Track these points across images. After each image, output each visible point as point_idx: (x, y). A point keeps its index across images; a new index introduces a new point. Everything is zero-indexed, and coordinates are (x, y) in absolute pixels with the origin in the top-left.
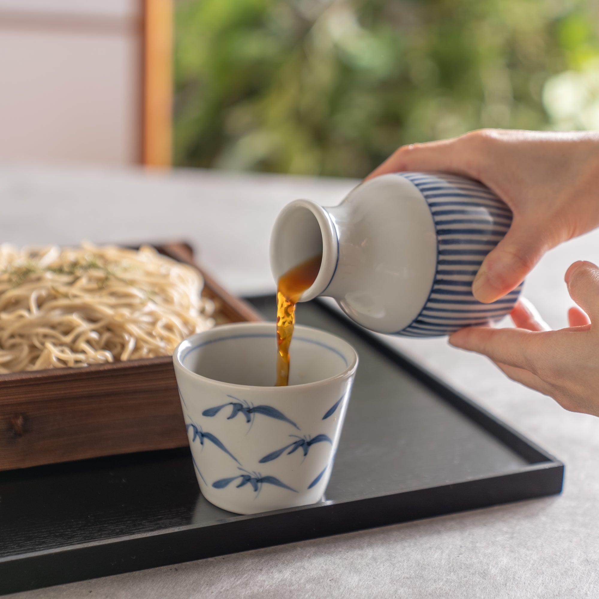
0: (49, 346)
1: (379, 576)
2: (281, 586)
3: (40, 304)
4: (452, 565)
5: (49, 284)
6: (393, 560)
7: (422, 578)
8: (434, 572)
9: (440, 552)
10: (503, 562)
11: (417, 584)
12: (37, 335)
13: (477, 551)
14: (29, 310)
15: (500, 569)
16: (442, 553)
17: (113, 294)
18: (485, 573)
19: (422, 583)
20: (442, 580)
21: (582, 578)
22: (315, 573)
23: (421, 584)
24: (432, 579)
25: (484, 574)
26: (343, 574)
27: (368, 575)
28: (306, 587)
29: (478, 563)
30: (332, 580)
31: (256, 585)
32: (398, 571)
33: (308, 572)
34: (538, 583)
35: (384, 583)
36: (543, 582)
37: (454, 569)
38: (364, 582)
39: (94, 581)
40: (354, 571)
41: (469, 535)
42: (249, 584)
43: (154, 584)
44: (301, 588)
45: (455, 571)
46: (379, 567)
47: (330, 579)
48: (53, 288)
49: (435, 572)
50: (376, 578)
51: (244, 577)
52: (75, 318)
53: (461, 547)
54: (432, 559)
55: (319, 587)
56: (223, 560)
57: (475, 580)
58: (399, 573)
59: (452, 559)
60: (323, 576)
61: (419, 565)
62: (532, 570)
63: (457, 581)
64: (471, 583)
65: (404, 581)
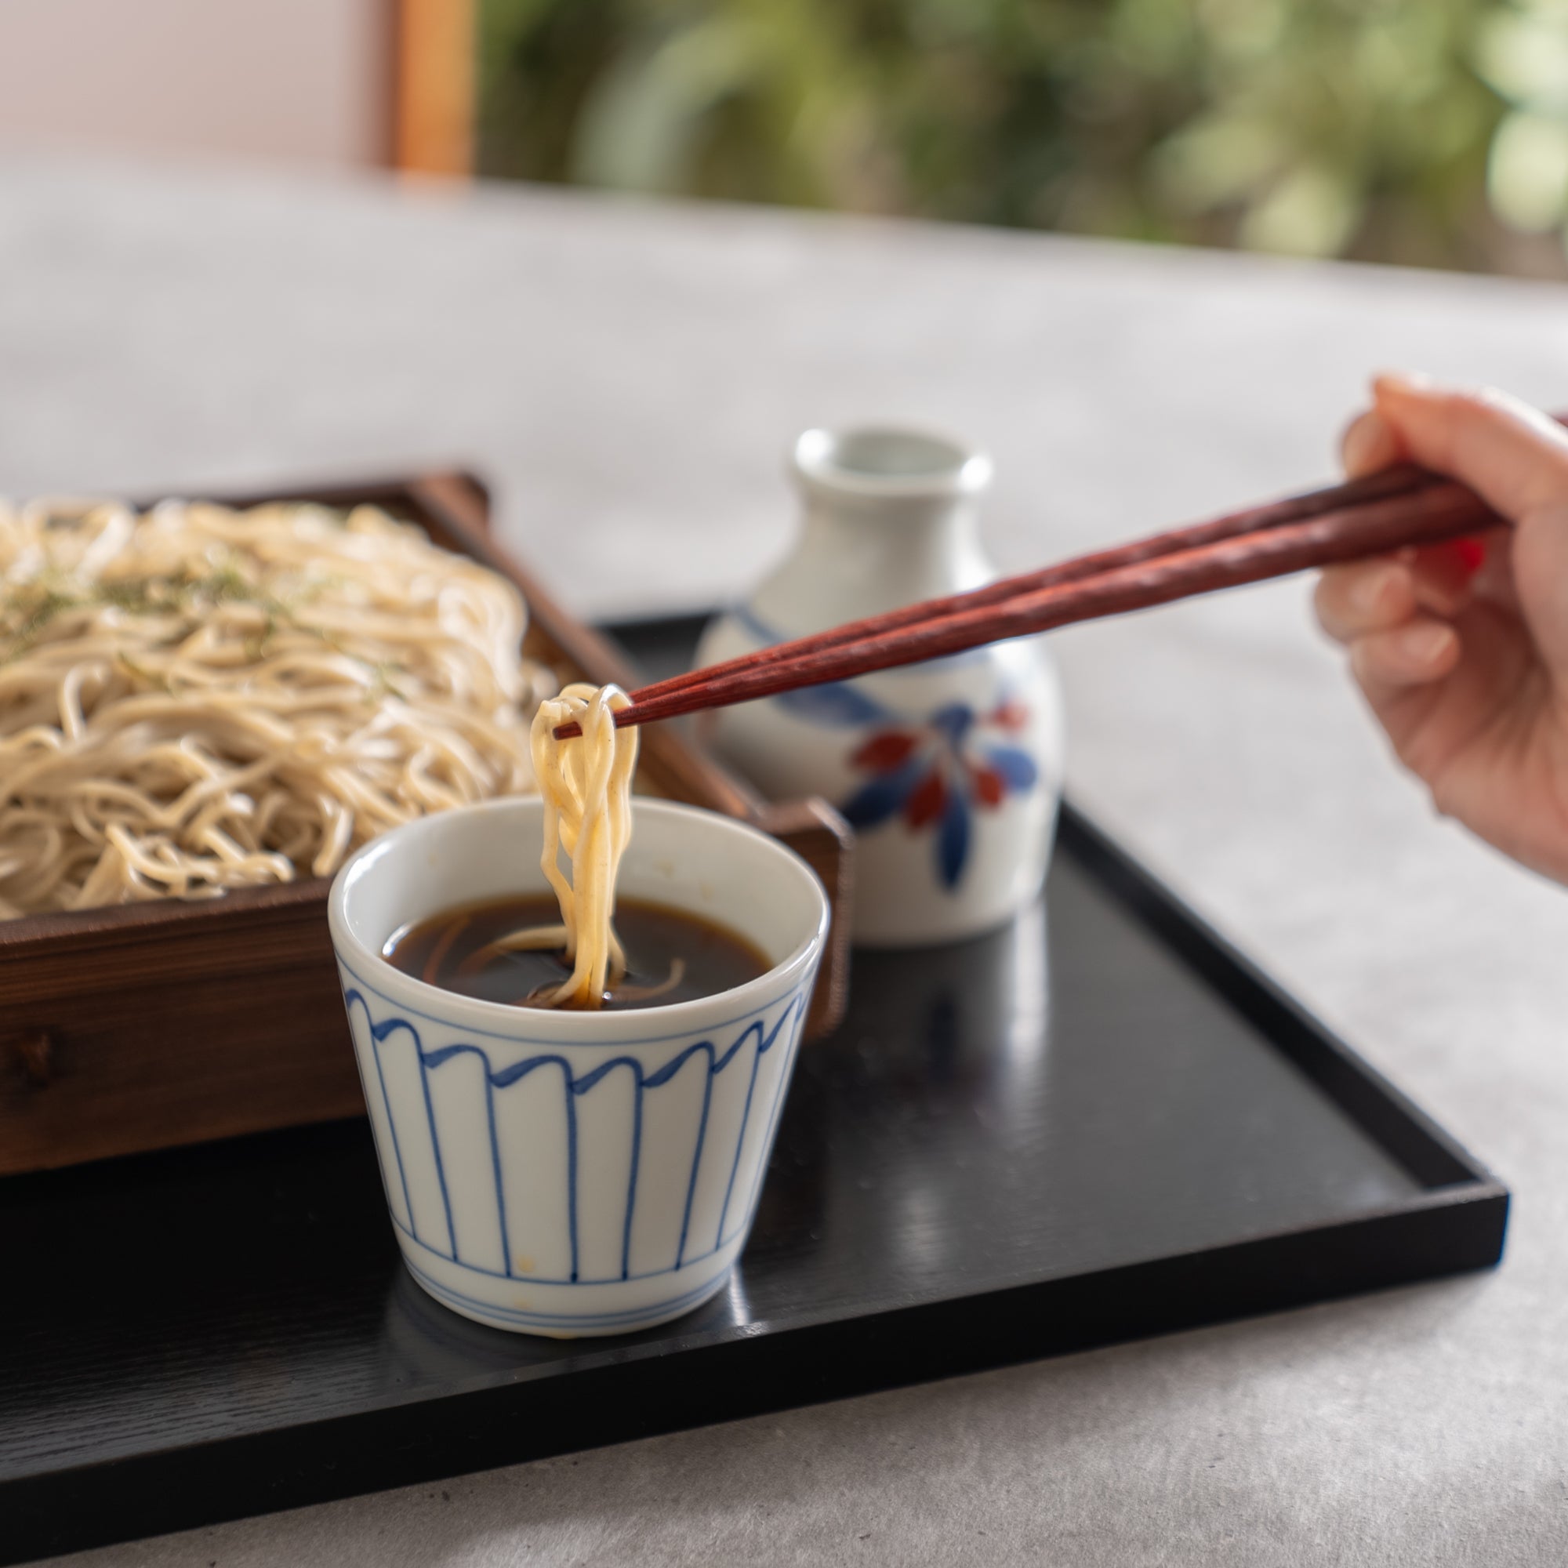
0: (117, 834)
1: (995, 1526)
2: (729, 1553)
3: (88, 709)
4: (1194, 1495)
5: (112, 646)
6: (1034, 1474)
7: (1110, 1534)
8: (1144, 1518)
9: (1162, 1451)
10: (1334, 1488)
11: (1097, 1556)
12: (83, 800)
13: (1264, 1449)
14: (58, 726)
15: (1323, 1508)
16: (1168, 1454)
17: (287, 676)
18: (1281, 1520)
19: (1110, 1551)
20: (1166, 1542)
21: (1545, 1541)
22: (821, 1515)
23: (1107, 1556)
24: (1138, 1540)
25: (1279, 1525)
26: (896, 1519)
27: (964, 1522)
28: (795, 1560)
29: (1266, 1489)
30: (868, 1536)
31: (661, 1551)
32: (1047, 1510)
33: (802, 1512)
34: (1425, 1557)
35: (1007, 1550)
36: (1438, 1555)
37: (1198, 1507)
38: (953, 1545)
39: (221, 1529)
40: (928, 1509)
41: (1245, 1395)
42: (642, 1547)
43: (385, 1543)
44: (782, 1562)
45: (1200, 1511)
46: (994, 1497)
47: (861, 1535)
48: (123, 658)
49: (1146, 1517)
50: (985, 1534)
51: (629, 1523)
52: (186, 753)
53: (1220, 1435)
54: (1140, 1474)
55: (831, 1559)
56: (572, 1467)
57: (1255, 1543)
58: (1050, 1517)
59: (1193, 1474)
60: (842, 1522)
61: (1103, 1493)
62: (1411, 1514)
63: (1204, 1546)
64: (1244, 1554)
65: (1062, 1545)
